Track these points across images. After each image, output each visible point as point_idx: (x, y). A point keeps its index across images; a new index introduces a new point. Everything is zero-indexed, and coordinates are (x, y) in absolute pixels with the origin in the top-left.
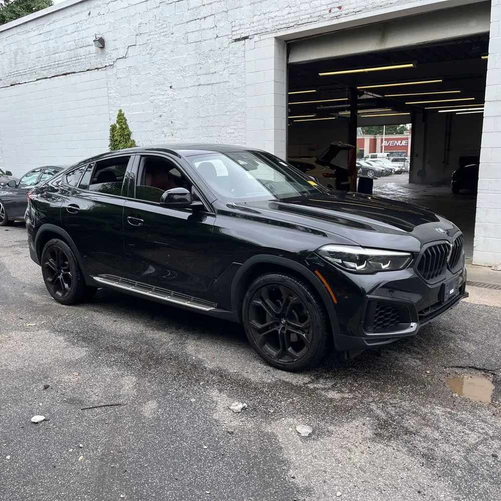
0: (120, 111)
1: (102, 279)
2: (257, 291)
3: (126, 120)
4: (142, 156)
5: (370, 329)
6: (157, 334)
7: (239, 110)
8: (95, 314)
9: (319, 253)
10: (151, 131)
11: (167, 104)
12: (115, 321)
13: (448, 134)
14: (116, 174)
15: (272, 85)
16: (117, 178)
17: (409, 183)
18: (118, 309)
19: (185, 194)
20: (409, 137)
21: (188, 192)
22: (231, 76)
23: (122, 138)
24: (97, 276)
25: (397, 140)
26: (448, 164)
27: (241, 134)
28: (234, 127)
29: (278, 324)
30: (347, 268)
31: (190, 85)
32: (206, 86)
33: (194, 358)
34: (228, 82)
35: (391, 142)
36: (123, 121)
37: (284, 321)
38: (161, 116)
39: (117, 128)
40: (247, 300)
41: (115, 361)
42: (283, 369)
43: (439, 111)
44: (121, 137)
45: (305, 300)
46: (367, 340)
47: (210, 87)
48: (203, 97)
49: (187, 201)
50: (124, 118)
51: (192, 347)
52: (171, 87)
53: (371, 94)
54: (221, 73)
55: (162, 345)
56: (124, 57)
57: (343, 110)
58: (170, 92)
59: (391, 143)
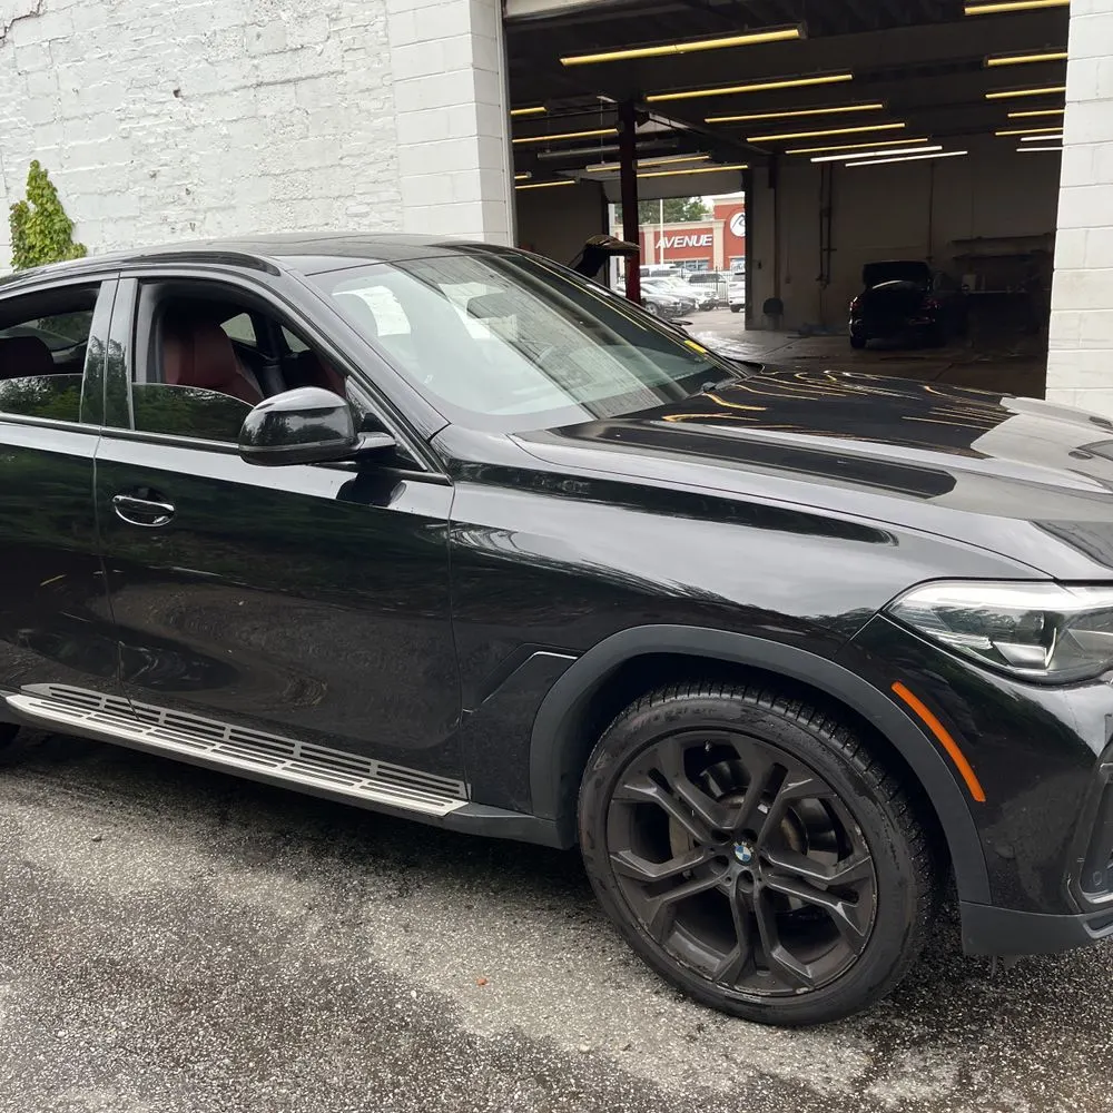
0: (36, 165)
1: (38, 701)
2: (638, 751)
3: (55, 189)
4: (142, 280)
5: (1098, 878)
6: (252, 885)
7: (378, 150)
8: (25, 815)
9: (896, 614)
10: (128, 218)
11: (171, 141)
12: (98, 840)
13: (827, 213)
14: (49, 343)
15: (468, 75)
16: (54, 354)
17: (747, 328)
18: (98, 786)
19: (329, 411)
20: (714, 226)
21: (342, 402)
22: (350, 57)
23: (48, 242)
24: (17, 691)
25: (690, 233)
26: (828, 282)
27: (387, 216)
28: (368, 199)
29: (723, 862)
30: (1008, 663)
31: (233, 86)
32: (279, 86)
33: (414, 994)
34: (342, 72)
35: (676, 239)
36: (46, 192)
37: (747, 852)
38: (154, 176)
39: (31, 214)
40: (598, 784)
41: (120, 1043)
42: (749, 1019)
43: (813, 160)
44: (45, 236)
45: (847, 788)
46: (1089, 922)
47: (290, 88)
48: (273, 117)
49: (337, 435)
50: (49, 185)
51: (390, 937)
52: (176, 93)
53: (667, 121)
54: (319, 49)
55: (282, 939)
56: (34, 15)
57: (596, 160)
58: (175, 105)
59: (676, 242)
